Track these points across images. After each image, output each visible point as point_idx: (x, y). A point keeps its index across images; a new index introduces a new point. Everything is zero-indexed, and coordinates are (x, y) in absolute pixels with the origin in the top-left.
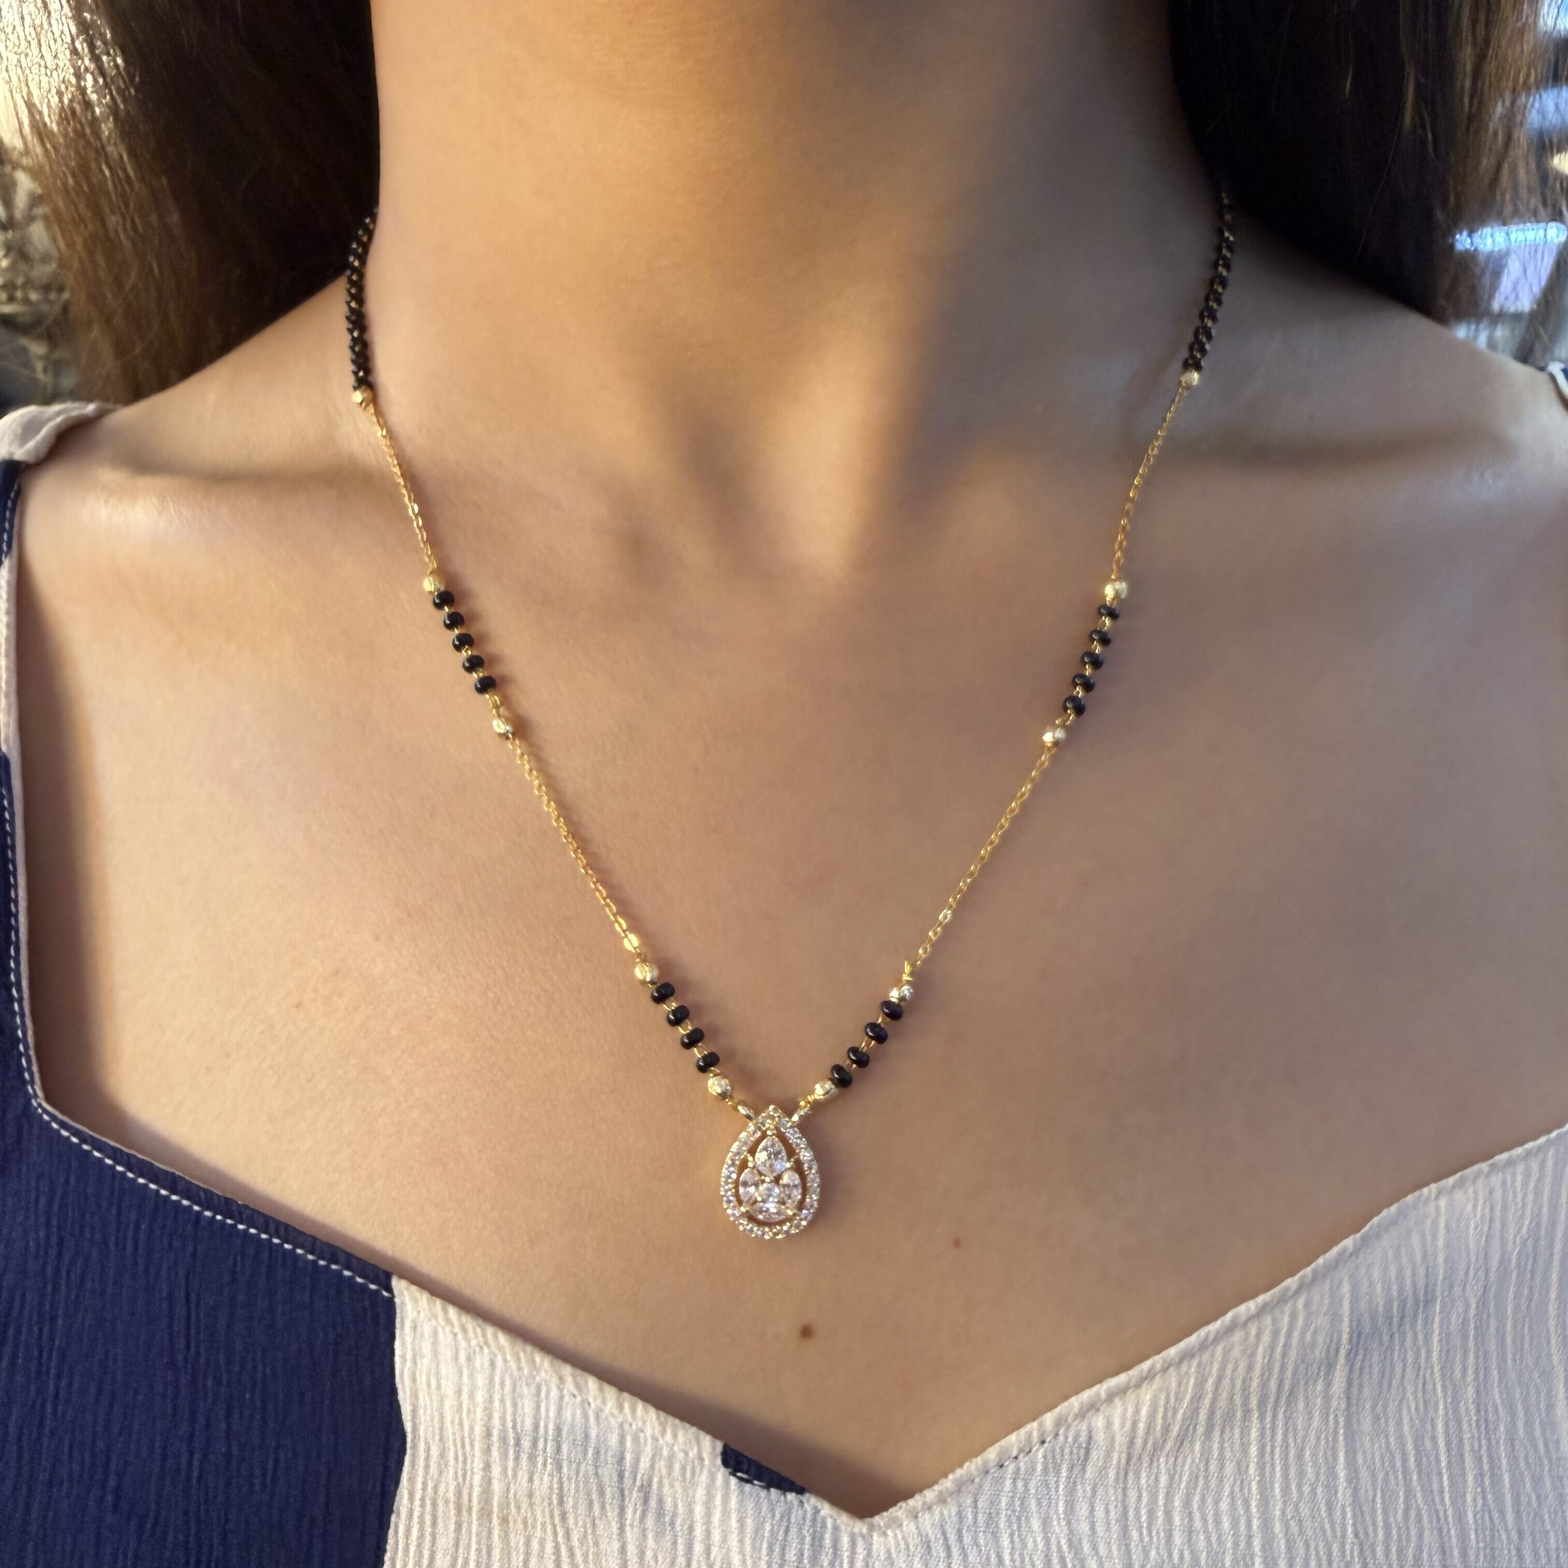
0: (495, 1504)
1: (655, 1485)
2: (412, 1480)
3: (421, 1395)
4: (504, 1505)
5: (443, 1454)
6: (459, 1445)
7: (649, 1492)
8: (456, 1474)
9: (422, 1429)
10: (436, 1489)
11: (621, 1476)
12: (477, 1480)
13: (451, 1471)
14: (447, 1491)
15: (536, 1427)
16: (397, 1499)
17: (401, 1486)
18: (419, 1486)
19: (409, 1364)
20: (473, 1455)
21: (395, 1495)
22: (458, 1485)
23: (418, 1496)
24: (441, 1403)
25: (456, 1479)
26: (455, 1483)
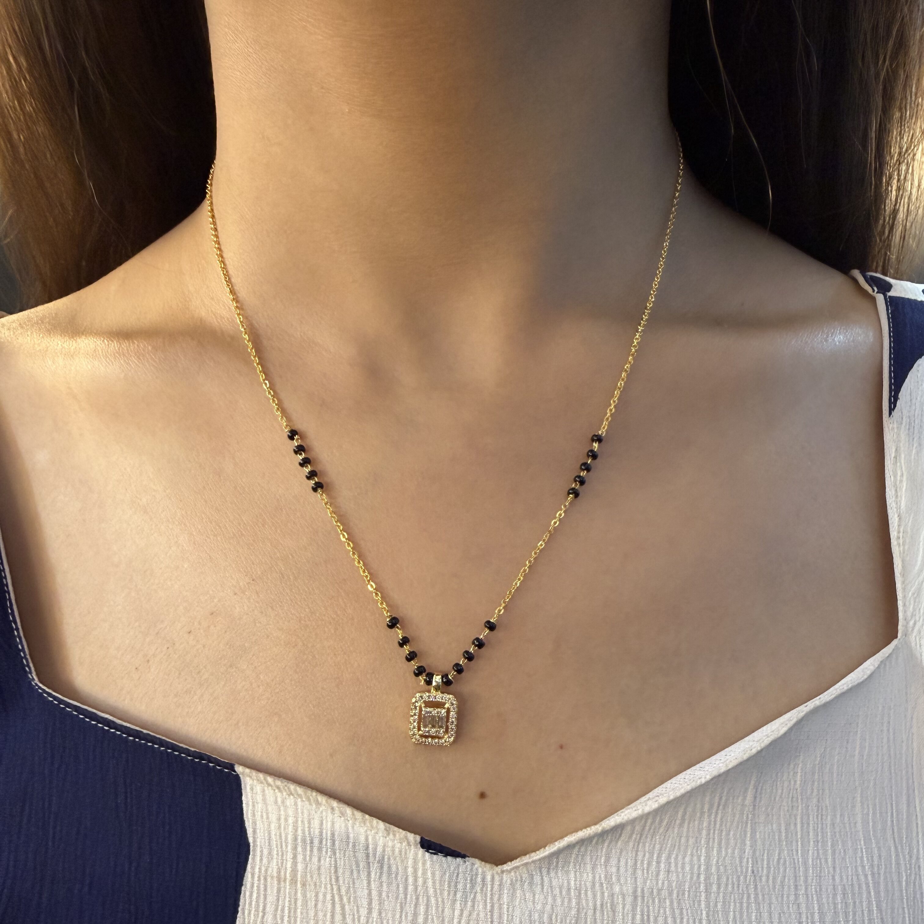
0: (299, 876)
1: (386, 860)
2: (253, 868)
3: (258, 823)
4: (304, 876)
5: (270, 853)
6: (279, 847)
7: (383, 863)
8: (277, 862)
9: (258, 840)
10: (266, 871)
11: (368, 856)
12: (289, 865)
13: (275, 861)
14: (273, 871)
15: (321, 833)
16: (245, 878)
17: (247, 871)
18: (257, 870)
19: (250, 807)
20: (287, 851)
21: (244, 876)
22: (279, 868)
23: (256, 876)
24: (269, 825)
25: (277, 865)
26: (277, 867)
